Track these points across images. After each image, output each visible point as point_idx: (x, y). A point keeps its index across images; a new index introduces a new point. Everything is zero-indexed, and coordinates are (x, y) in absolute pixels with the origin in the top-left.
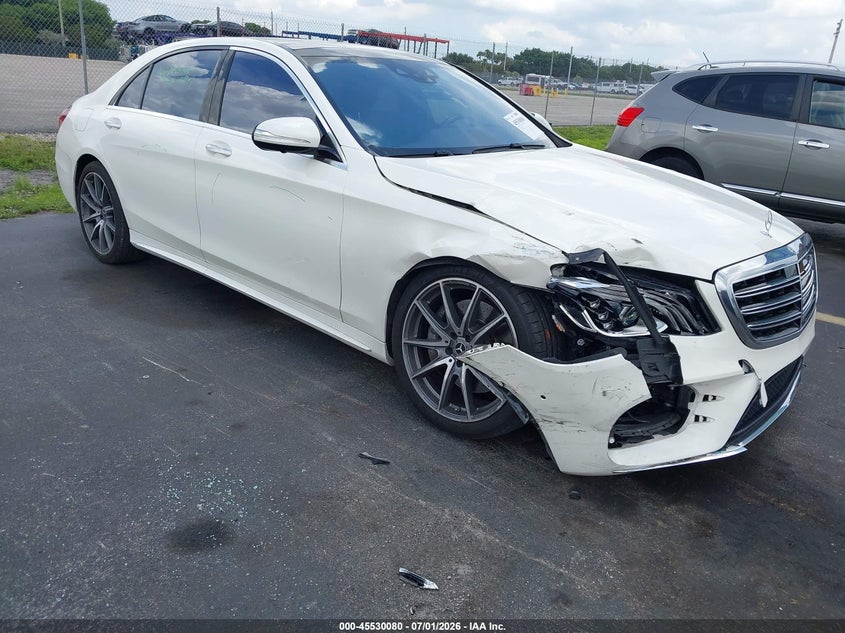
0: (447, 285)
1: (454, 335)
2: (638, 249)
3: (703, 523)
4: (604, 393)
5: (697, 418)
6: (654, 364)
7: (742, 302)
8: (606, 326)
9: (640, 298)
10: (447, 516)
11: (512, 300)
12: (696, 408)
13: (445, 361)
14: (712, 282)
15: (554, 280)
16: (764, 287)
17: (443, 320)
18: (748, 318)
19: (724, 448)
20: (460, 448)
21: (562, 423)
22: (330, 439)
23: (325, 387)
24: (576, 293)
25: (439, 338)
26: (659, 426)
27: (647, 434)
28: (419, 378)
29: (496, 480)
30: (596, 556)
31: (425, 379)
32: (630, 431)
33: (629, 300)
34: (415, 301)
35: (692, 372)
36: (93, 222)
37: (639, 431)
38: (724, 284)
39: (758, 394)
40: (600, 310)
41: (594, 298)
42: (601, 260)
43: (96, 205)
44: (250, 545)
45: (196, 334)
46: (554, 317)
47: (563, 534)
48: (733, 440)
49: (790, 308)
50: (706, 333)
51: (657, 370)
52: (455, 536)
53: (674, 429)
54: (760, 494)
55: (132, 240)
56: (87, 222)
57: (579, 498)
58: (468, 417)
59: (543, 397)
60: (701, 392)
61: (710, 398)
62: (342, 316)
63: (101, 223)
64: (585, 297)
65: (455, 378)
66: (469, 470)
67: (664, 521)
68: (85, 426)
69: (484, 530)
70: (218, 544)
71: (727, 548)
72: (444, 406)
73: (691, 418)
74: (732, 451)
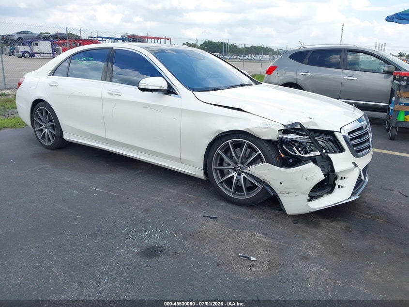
0: (232, 142)
1: (236, 163)
2: (311, 121)
3: (347, 227)
4: (306, 179)
5: (339, 187)
6: (323, 166)
7: (352, 139)
8: (302, 152)
9: (316, 141)
10: (248, 235)
11: (262, 146)
12: (338, 182)
13: (233, 174)
14: (340, 132)
15: (280, 136)
16: (358, 133)
17: (231, 157)
18: (354, 146)
19: (350, 198)
20: (243, 210)
21: (288, 193)
22: (188, 211)
23: (176, 192)
24: (290, 140)
25: (229, 165)
26: (325, 191)
27: (321, 195)
28: (221, 183)
29: (262, 220)
30: (311, 242)
31: (223, 183)
32: (315, 194)
33: (311, 141)
34: (217, 150)
35: (337, 168)
36: (42, 130)
37: (318, 194)
38: (345, 133)
39: (360, 175)
40: (299, 146)
41: (297, 142)
42: (299, 127)
43: (43, 122)
44: (174, 253)
45: (108, 176)
46: (280, 151)
47: (296, 236)
48: (353, 194)
49: (365, 142)
50: (339, 152)
51: (324, 168)
52: (255, 241)
53: (331, 192)
54: (364, 215)
55: (65, 137)
56: (38, 131)
57: (297, 223)
58: (246, 196)
59: (281, 183)
60: (340, 176)
61: (343, 178)
62: (181, 161)
63: (46, 130)
64: (293, 142)
65: (238, 181)
66: (250, 217)
67: (332, 228)
68: (79, 216)
69: (265, 238)
70: (161, 254)
71: (358, 235)
72: (234, 193)
73: (337, 187)
74: (353, 198)
